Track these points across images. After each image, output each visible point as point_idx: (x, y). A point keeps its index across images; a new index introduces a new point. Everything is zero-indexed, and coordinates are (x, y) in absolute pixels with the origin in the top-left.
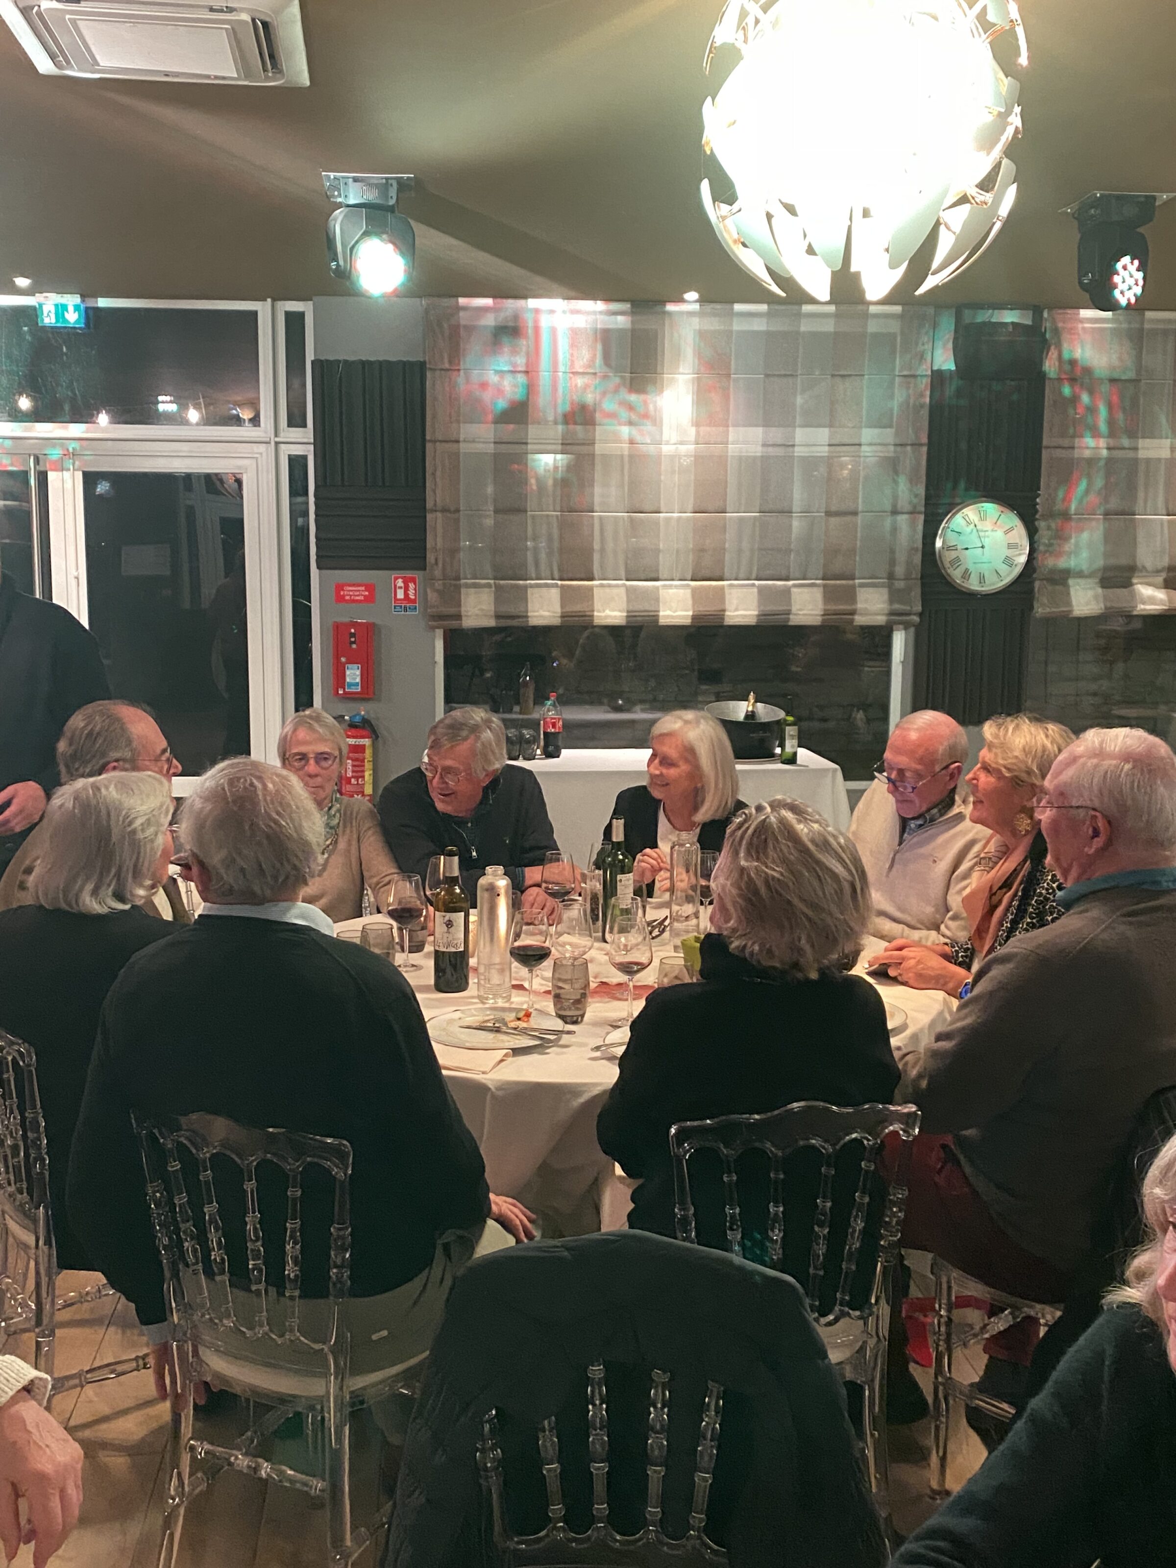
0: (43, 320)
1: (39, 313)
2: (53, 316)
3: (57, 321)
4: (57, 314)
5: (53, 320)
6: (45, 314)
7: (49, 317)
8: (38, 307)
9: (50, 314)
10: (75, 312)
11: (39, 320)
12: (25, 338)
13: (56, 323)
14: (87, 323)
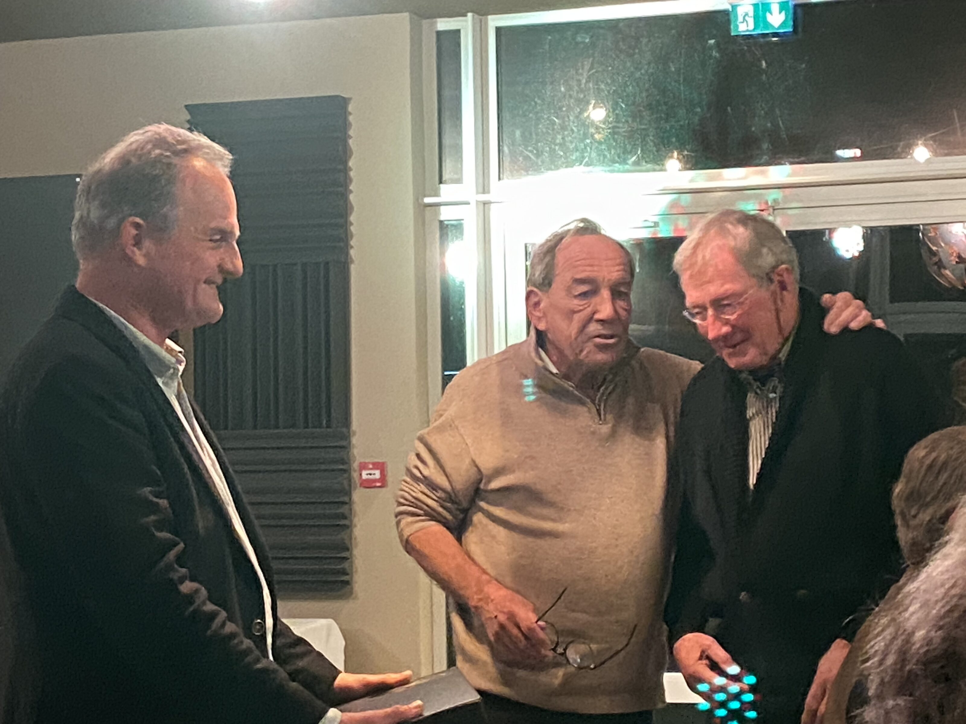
0: (737, 26)
1: (732, 17)
2: (751, 21)
3: (756, 28)
4: (756, 17)
5: (751, 26)
6: (740, 19)
7: (745, 22)
8: (731, 10)
9: (747, 18)
10: (780, 12)
11: (732, 27)
12: (711, 55)
13: (754, 30)
14: (795, 26)
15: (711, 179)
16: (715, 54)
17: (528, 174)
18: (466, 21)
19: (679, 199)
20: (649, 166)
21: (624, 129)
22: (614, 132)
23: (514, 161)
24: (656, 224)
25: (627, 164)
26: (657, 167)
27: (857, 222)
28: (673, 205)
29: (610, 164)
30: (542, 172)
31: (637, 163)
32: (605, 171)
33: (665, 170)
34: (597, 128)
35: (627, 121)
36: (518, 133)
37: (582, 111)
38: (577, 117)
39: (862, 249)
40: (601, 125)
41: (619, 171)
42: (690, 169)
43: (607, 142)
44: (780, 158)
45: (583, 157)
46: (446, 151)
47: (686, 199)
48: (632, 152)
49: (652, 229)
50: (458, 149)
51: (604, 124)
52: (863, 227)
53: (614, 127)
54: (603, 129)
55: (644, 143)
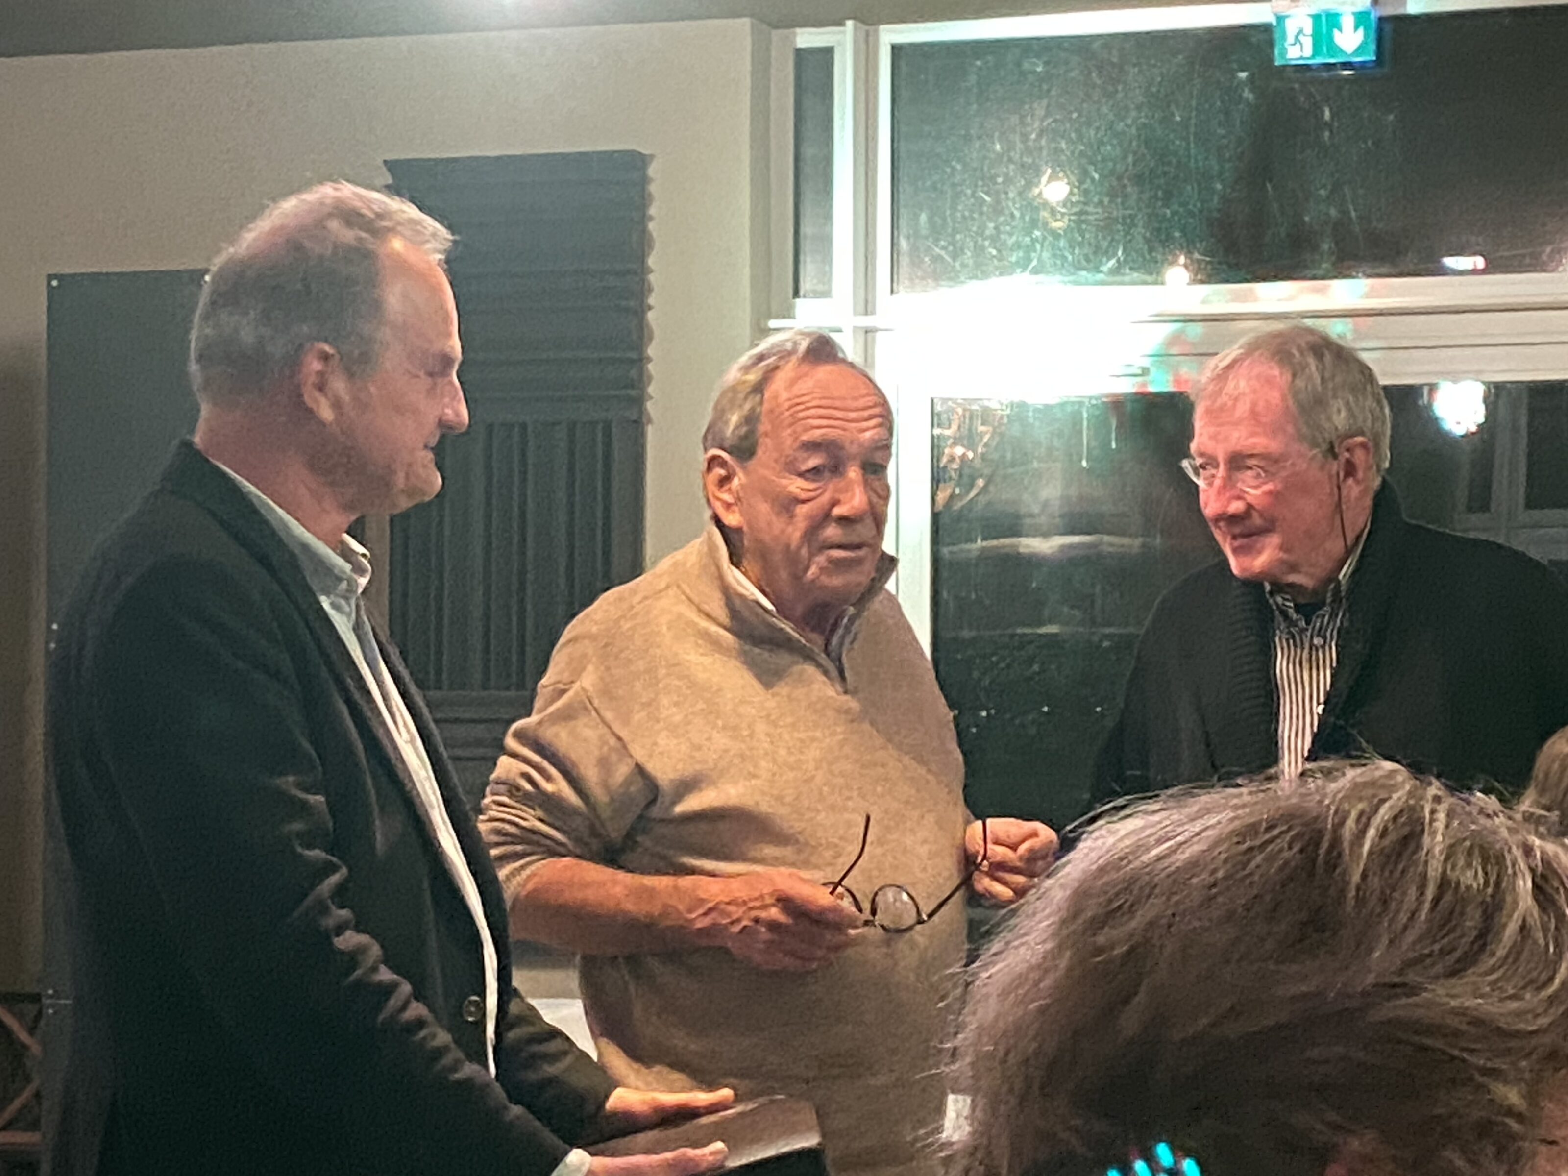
0: (1284, 51)
1: (1277, 36)
2: (1307, 41)
3: (1316, 52)
4: (1316, 37)
5: (1308, 51)
6: (1290, 39)
7: (1298, 45)
8: (1275, 23)
9: (1301, 37)
10: (1356, 28)
11: (1276, 52)
12: (1240, 96)
13: (1313, 57)
14: (1379, 52)
15: (1237, 298)
16: (1247, 94)
17: (938, 285)
18: (844, 33)
19: (1182, 332)
20: (1135, 275)
21: (1095, 213)
22: (1080, 219)
23: (916, 262)
24: (1145, 372)
25: (1101, 272)
26: (1149, 278)
27: (1476, 375)
28: (1175, 340)
29: (1072, 270)
30: (962, 282)
31: (1116, 271)
32: (1065, 283)
33: (1163, 283)
34: (1053, 212)
35: (1101, 202)
36: (923, 217)
37: (1029, 185)
38: (1020, 194)
39: (1482, 420)
40: (1059, 209)
41: (1087, 283)
42: (1202, 282)
43: (1069, 235)
44: (1349, 268)
45: (1030, 260)
46: (806, 246)
47: (1196, 330)
48: (1109, 253)
49: (1139, 379)
50: (825, 241)
51: (1064, 206)
52: (1484, 383)
53: (1081, 213)
54: (1063, 214)
55: (1129, 237)
